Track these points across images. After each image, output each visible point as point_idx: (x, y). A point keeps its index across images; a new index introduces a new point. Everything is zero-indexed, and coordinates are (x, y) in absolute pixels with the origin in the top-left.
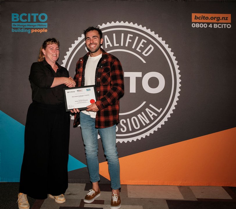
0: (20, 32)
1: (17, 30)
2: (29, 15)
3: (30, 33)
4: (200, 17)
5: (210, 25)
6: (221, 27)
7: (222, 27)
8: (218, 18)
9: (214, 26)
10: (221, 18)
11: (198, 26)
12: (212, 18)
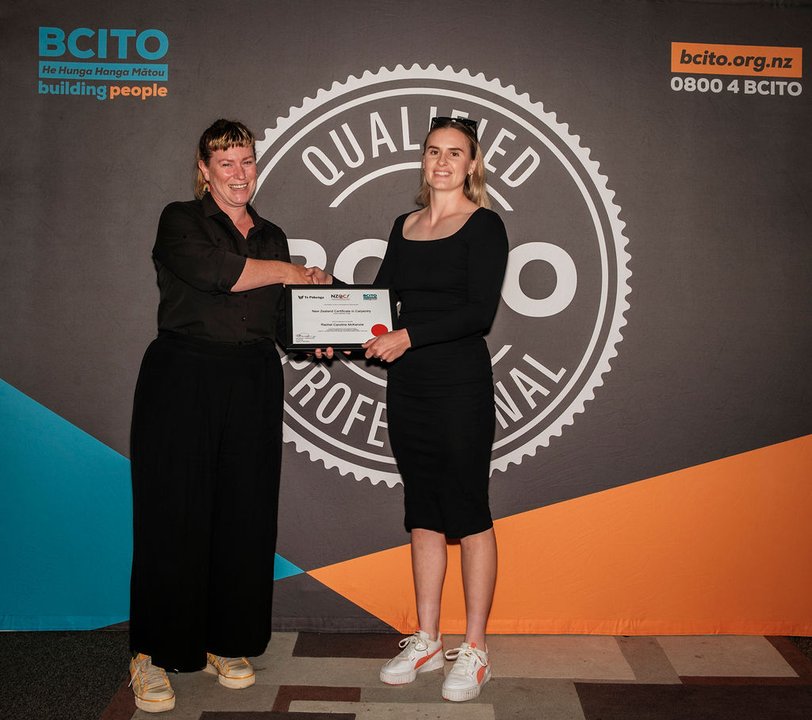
0: (67, 93)
1: (57, 87)
2: (103, 33)
3: (104, 97)
4: (700, 56)
5: (731, 85)
6: (767, 92)
7: (773, 93)
8: (760, 62)
9: (747, 87)
10: (769, 61)
11: (690, 87)
12: (740, 61)
